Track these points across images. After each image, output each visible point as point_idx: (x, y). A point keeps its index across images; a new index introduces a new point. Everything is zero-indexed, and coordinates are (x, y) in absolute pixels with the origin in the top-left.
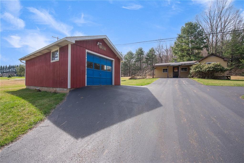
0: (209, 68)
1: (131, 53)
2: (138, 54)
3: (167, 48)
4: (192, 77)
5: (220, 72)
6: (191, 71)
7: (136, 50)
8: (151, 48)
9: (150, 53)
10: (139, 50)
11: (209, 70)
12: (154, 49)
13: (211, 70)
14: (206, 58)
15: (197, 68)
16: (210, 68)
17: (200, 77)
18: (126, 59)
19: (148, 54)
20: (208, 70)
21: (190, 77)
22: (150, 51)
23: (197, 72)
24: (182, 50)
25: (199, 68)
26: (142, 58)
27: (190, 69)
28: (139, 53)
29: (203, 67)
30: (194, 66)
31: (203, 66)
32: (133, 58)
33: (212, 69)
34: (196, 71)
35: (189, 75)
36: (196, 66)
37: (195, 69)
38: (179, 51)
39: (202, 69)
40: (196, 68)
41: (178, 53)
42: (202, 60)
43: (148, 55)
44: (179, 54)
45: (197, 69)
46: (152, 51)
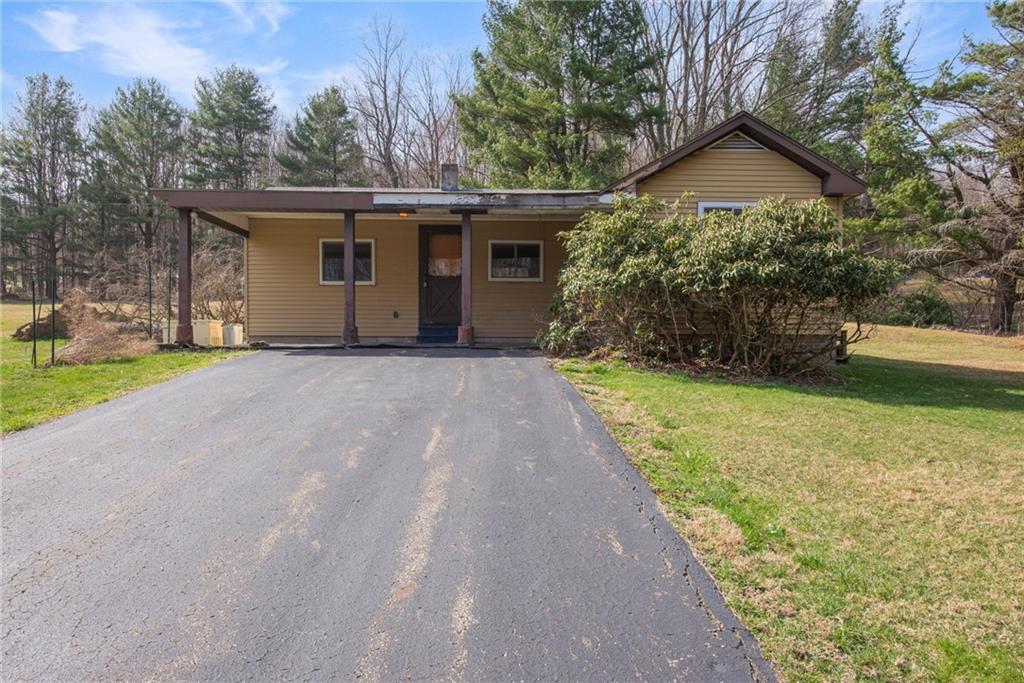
0: (749, 256)
1: (154, 106)
2: (215, 115)
3: (431, 110)
4: (583, 346)
5: (831, 301)
6: (576, 279)
7: (203, 83)
8: (321, 92)
9: (313, 124)
10: (226, 90)
11: (745, 278)
12: (349, 97)
13: (764, 271)
14: (691, 155)
15: (628, 251)
16: (750, 252)
17: (651, 354)
18: (112, 147)
19: (300, 126)
20: (733, 270)
21: (560, 351)
22: (317, 109)
23: (626, 291)
24: (517, 119)
25: (644, 249)
26: (255, 156)
27: (561, 258)
28: (225, 108)
29: (682, 245)
30: (599, 225)
31: (676, 227)
32: (174, 147)
33: (777, 266)
34: (624, 279)
35: (553, 325)
36: (614, 222)
37: (605, 253)
38: (497, 124)
39: (670, 263)
40: (618, 250)
41: (495, 141)
42: (661, 170)
43: (300, 139)
44: (498, 147)
45: (630, 260)
46: (329, 110)
